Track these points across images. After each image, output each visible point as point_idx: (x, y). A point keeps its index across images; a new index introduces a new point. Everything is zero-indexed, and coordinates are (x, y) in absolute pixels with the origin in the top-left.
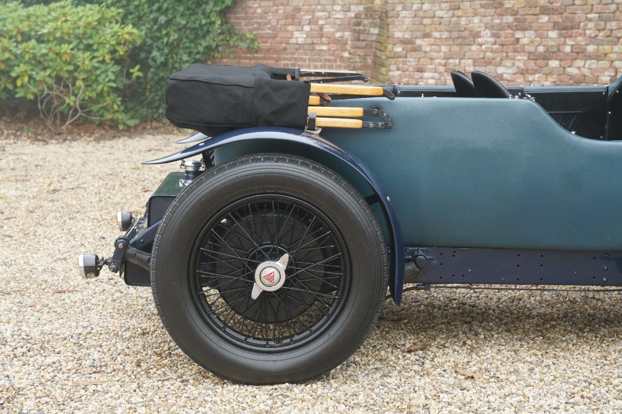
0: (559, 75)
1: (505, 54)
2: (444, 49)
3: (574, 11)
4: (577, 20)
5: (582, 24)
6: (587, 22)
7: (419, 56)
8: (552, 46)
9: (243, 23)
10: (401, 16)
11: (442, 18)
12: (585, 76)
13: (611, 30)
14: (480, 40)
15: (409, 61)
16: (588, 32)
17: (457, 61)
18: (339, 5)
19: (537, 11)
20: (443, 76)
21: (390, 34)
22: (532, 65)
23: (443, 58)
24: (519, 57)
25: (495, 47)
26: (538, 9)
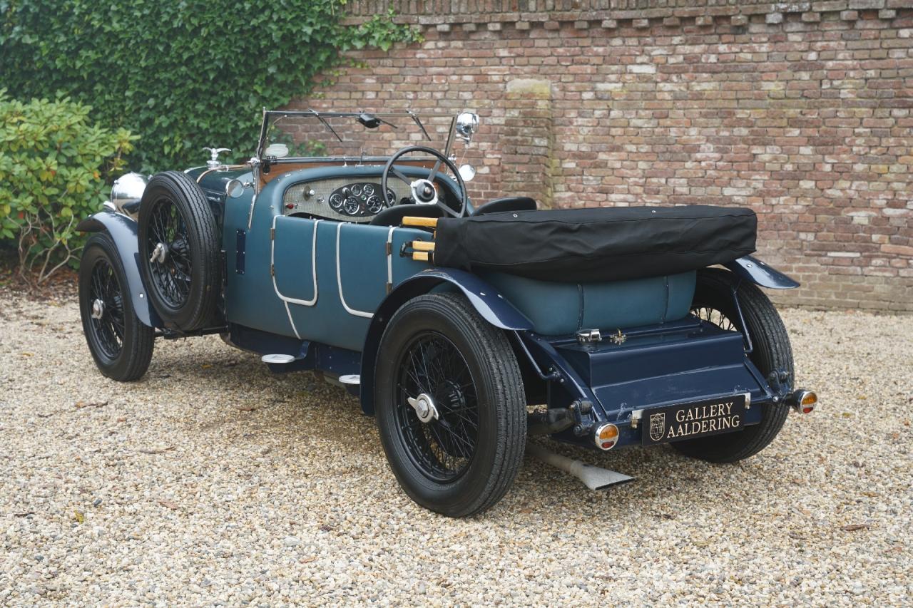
0: (814, 198)
1: (735, 173)
2: (642, 165)
3: (835, 125)
4: (840, 134)
5: (847, 140)
6: (854, 137)
7: (602, 174)
8: (805, 165)
9: (300, 127)
10: (575, 124)
11: (641, 128)
12: (851, 199)
13: (888, 148)
14: (699, 156)
15: (588, 180)
16: (855, 149)
17: (663, 181)
18: (472, 108)
19: (784, 122)
20: (641, 198)
21: (556, 146)
22: (776, 185)
23: (640, 176)
24: (757, 177)
25: (720, 164)
26: (785, 120)
